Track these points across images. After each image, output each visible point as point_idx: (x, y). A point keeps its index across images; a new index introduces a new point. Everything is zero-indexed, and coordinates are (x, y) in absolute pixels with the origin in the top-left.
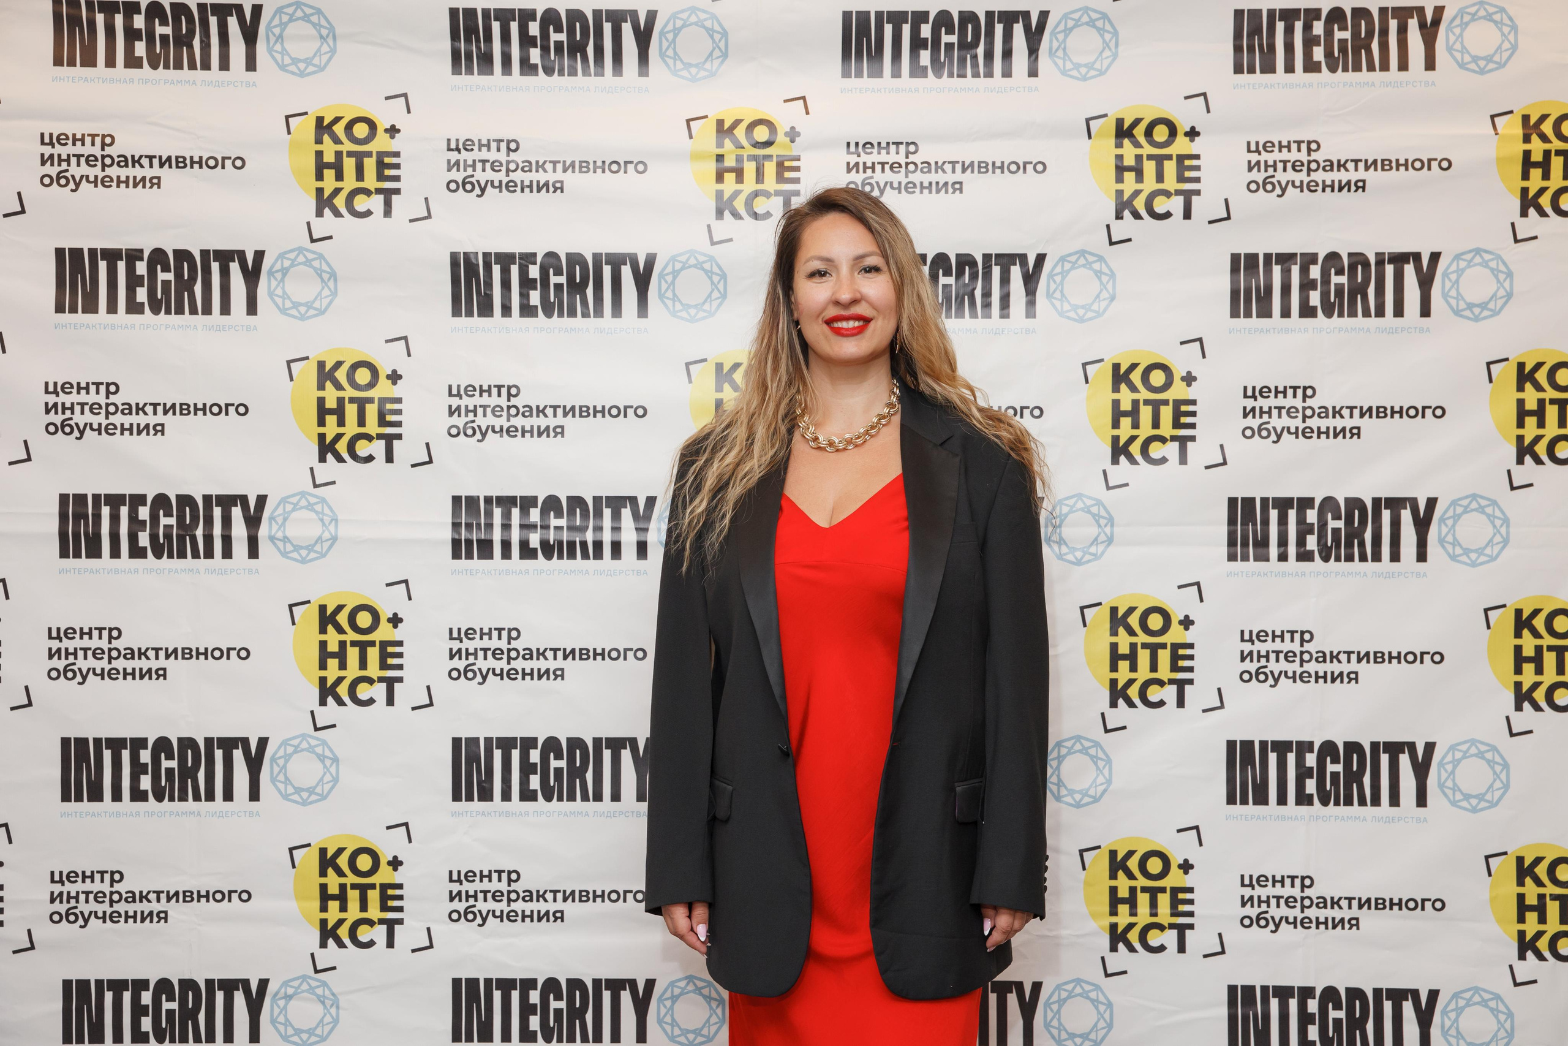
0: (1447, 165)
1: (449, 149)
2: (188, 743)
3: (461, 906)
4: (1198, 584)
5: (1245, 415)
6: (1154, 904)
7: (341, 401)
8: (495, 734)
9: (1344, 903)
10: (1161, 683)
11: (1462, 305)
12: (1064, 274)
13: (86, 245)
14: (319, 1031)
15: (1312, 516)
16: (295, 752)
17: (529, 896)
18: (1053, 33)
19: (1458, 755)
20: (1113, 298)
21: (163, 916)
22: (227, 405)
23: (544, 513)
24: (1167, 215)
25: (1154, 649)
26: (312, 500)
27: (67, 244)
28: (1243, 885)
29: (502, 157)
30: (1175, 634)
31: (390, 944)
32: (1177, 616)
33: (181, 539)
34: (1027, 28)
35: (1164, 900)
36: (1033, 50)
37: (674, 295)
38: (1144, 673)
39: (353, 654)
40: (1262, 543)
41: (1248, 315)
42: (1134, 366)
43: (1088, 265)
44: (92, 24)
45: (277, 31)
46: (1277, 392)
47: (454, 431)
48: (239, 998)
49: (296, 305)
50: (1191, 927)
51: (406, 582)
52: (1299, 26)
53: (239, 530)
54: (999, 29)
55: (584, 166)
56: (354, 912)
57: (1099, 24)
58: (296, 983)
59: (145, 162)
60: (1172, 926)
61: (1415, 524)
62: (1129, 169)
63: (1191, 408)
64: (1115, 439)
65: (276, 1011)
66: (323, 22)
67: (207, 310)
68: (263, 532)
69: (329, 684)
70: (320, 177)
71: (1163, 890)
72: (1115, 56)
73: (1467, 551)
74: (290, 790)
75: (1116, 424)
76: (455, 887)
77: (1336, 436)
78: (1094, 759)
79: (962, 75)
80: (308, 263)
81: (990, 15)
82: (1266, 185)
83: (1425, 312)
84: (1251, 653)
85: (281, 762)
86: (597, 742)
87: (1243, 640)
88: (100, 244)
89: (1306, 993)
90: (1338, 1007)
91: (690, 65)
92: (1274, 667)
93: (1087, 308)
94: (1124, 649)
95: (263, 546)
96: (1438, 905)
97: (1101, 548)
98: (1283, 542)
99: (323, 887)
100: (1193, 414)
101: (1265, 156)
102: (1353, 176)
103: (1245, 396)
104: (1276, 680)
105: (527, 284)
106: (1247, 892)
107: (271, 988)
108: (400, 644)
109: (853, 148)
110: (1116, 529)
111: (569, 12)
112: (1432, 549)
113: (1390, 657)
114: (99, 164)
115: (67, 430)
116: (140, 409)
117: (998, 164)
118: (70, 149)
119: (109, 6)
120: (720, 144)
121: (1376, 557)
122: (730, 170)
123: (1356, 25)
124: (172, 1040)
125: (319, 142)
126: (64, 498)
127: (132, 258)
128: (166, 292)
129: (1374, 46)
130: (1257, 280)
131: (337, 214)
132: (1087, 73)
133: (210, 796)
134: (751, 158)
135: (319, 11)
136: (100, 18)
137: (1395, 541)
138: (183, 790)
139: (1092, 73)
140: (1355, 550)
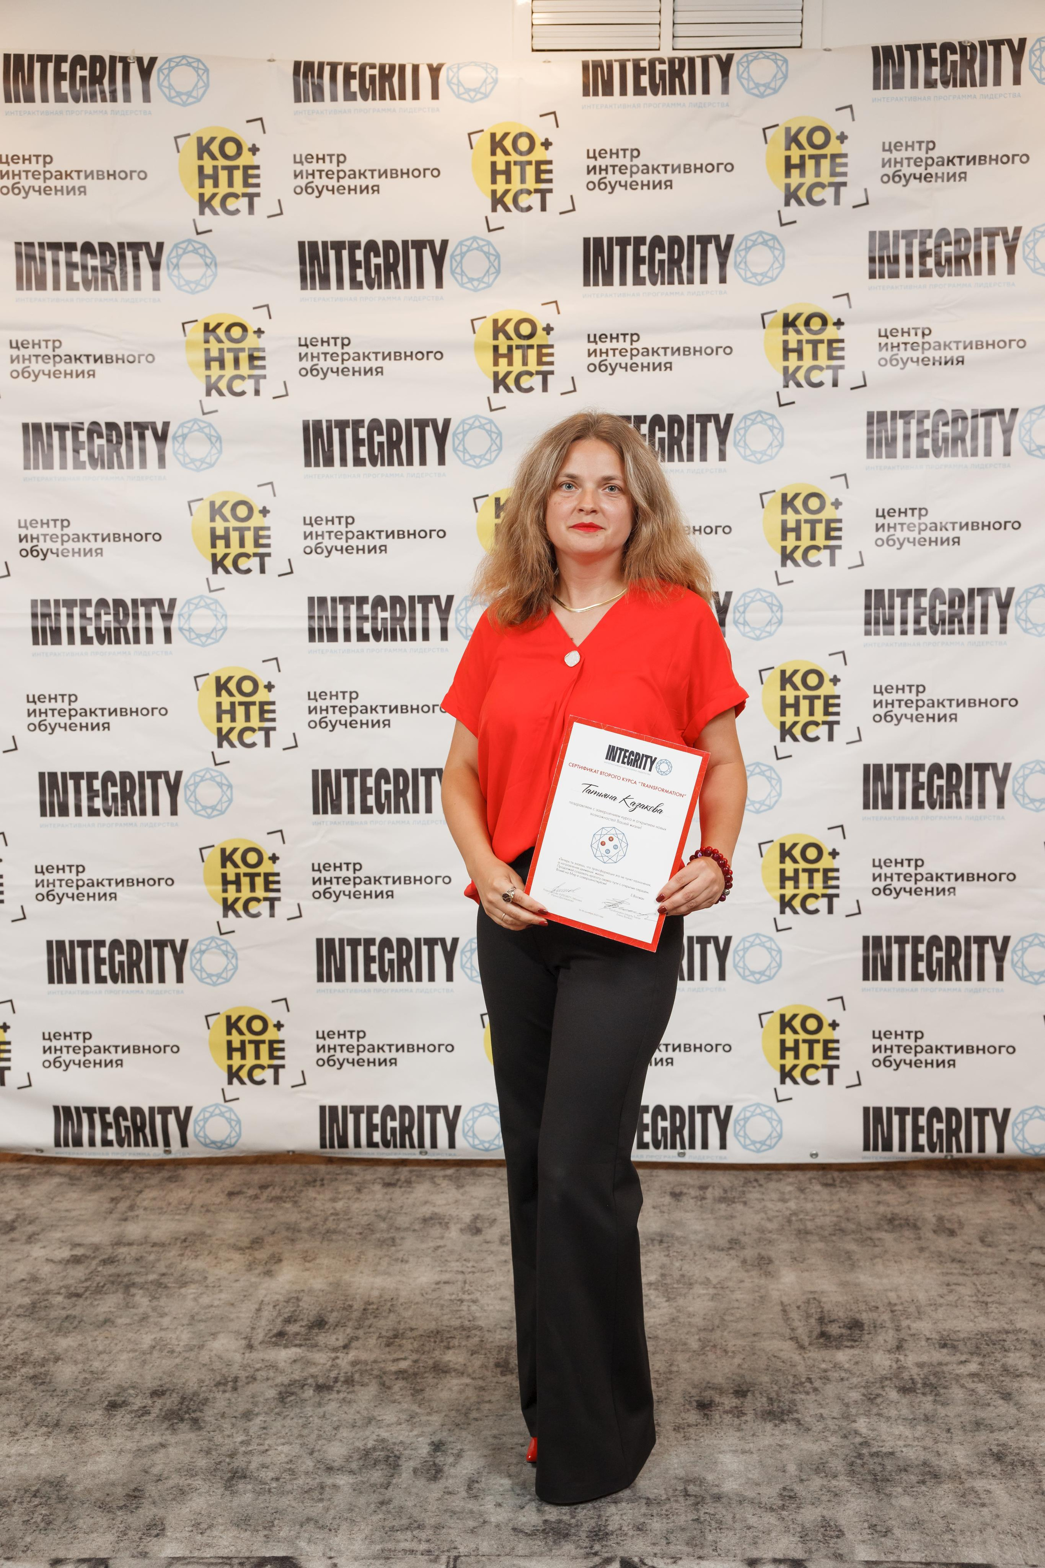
0: (1022, 344)
1: (300, 345)
2: (125, 775)
3: (321, 888)
4: (843, 652)
5: (877, 530)
6: (811, 880)
7: (227, 530)
8: (343, 766)
9: (945, 877)
10: (816, 724)
11: (1033, 447)
12: (746, 429)
13: (43, 420)
14: (224, 975)
15: (925, 602)
16: (202, 780)
17: (369, 880)
18: (737, 251)
19: (1027, 771)
20: (781, 445)
21: (113, 896)
22: (146, 534)
23: (374, 608)
24: (821, 384)
25: (812, 699)
26: (209, 601)
27: (31, 420)
28: (874, 866)
29: (338, 349)
30: (827, 689)
31: (272, 915)
32: (828, 676)
33: (117, 630)
34: (718, 247)
35: (818, 877)
36: (723, 265)
37: (465, 448)
38: (804, 717)
39: (240, 711)
40: (890, 622)
41: (879, 456)
42: (797, 495)
43: (764, 421)
44: (43, 259)
45: (175, 261)
46: (900, 512)
47: (308, 550)
48: (168, 952)
49: (193, 461)
50: (837, 896)
51: (276, 659)
52: (916, 242)
53: (158, 624)
54: (697, 248)
55: (398, 356)
56: (246, 893)
57: (771, 243)
58: (207, 942)
59: (84, 359)
60: (824, 896)
61: (999, 607)
62: (793, 351)
63: (838, 525)
64: (784, 548)
65: (194, 961)
66: (208, 254)
67: (130, 465)
68: (174, 624)
69: (224, 732)
70: (208, 367)
71: (817, 870)
72: (782, 266)
73: (1035, 626)
74: (199, 807)
75: (784, 538)
76: (317, 875)
77: (942, 543)
78: (769, 779)
79: (671, 282)
80: (201, 430)
81: (690, 238)
82: (892, 361)
83: (1007, 453)
84: (881, 702)
85: (192, 788)
86: (415, 772)
87: (875, 692)
88: (54, 420)
89: (918, 940)
90: (939, 949)
92: (897, 711)
93: (763, 453)
94: (790, 700)
95: (175, 635)
96: (1011, 877)
97: (774, 628)
98: (904, 622)
99: (224, 876)
100: (840, 529)
101: (891, 339)
102: (954, 353)
103: (877, 516)
104: (899, 721)
105: (358, 442)
106: (877, 871)
107: (190, 946)
108: (273, 703)
109: (592, 339)
110: (785, 614)
111: (385, 242)
112: (1011, 624)
113: (980, 703)
114: (51, 361)
115: (35, 553)
116: (85, 538)
117: (698, 349)
118: (30, 351)
119: (55, 246)
120: (496, 337)
121: (971, 631)
122: (503, 356)
123: (958, 242)
124: (123, 981)
125: (207, 341)
126: (34, 603)
127: (76, 429)
128: (101, 453)
129: (971, 257)
130: (886, 431)
131: (221, 394)
132: (762, 279)
133: (143, 812)
134: (518, 347)
135: (204, 246)
136: (49, 255)
137: (984, 619)
138: (124, 808)
139: (766, 280)
140: (956, 627)
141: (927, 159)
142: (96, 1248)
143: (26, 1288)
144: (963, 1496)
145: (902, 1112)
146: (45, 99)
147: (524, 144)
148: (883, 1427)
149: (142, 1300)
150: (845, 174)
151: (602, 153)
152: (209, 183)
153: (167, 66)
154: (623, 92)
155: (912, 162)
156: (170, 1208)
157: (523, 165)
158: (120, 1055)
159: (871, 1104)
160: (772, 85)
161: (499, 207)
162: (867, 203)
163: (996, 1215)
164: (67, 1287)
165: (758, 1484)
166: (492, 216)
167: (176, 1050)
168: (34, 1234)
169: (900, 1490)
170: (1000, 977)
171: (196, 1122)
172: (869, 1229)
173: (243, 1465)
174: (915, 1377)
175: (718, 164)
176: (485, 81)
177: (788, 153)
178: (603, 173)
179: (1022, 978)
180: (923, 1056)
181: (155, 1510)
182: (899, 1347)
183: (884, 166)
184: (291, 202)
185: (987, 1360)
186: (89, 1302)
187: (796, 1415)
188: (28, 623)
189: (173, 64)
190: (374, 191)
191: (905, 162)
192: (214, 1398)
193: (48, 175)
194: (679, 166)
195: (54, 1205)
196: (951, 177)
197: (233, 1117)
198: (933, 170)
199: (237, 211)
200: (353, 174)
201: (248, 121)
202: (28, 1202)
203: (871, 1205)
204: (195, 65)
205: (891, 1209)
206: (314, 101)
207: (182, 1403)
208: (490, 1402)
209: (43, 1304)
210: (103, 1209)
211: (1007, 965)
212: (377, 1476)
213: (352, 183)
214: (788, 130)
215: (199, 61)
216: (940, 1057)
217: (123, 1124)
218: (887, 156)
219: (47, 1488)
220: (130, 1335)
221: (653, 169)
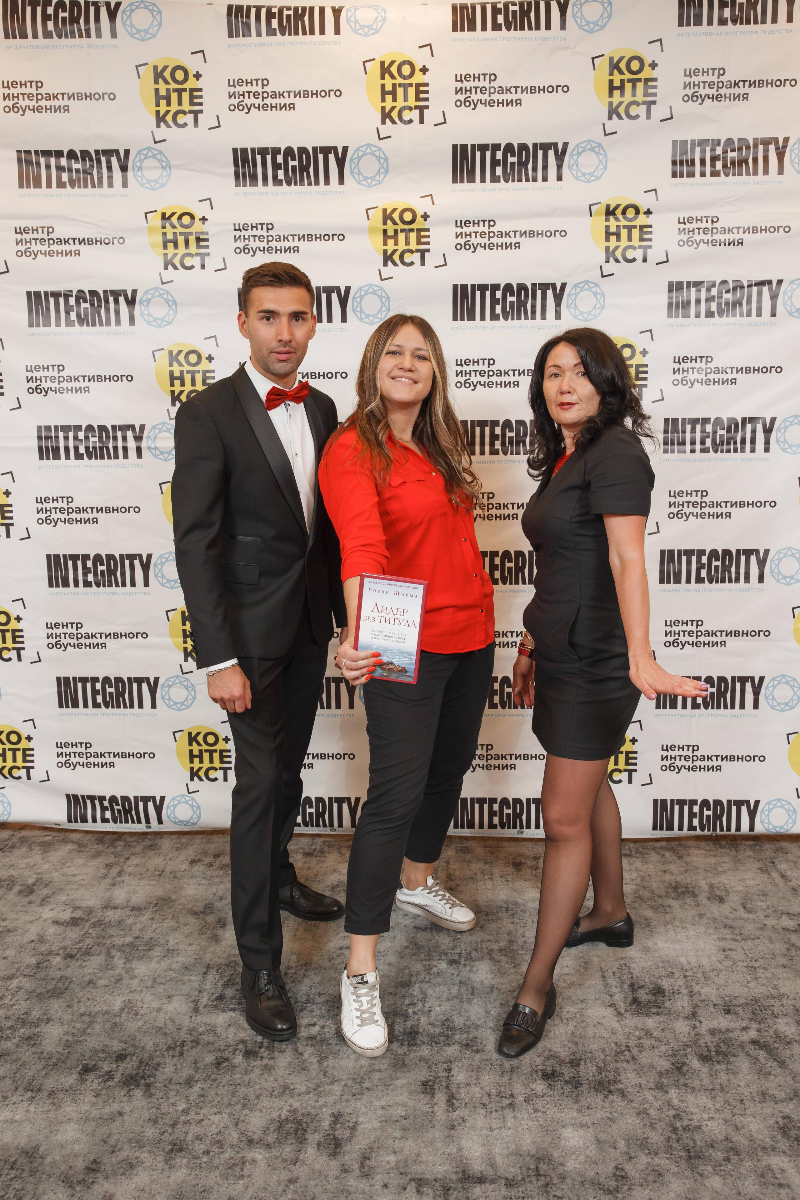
0: (788, 230)
1: (235, 230)
2: (110, 557)
5: (674, 373)
7: (182, 372)
9: (718, 634)
11: (794, 310)
12: (576, 294)
13: (42, 289)
14: (186, 703)
15: (709, 428)
16: (166, 561)
18: (571, 155)
19: (781, 555)
20: (603, 308)
21: (104, 646)
22: (122, 376)
24: (634, 260)
26: (169, 427)
27: (33, 289)
28: (666, 625)
29: (264, 233)
33: (101, 449)
34: (556, 152)
36: (560, 167)
37: (361, 309)
40: (682, 443)
41: (677, 316)
43: (589, 289)
44: (38, 164)
45: (138, 164)
46: (692, 359)
48: (145, 686)
49: (155, 320)
52: (708, 149)
53: (131, 444)
54: (540, 153)
55: (310, 237)
57: (597, 150)
58: (173, 679)
59: (71, 241)
61: (764, 432)
62: (613, 234)
63: (645, 369)
65: (164, 693)
66: (164, 159)
67: (108, 323)
68: (144, 444)
70: (165, 247)
72: (605, 168)
73: (791, 446)
74: (165, 581)
77: (723, 383)
79: (520, 180)
80: (161, 296)
81: (535, 145)
82: (688, 242)
84: (674, 503)
85: (159, 566)
87: (670, 496)
88: (50, 288)
90: (713, 686)
91: (368, 178)
92: (686, 510)
95: (144, 452)
96: (767, 633)
98: (693, 443)
99: (184, 631)
101: (688, 225)
102: (736, 236)
103: (675, 362)
104: (687, 517)
106: (668, 629)
107: (161, 682)
109: (459, 224)
112: (772, 445)
113: (748, 504)
114: (47, 243)
115: (39, 391)
116: (76, 379)
117: (540, 232)
118: (30, 236)
119: (47, 154)
120: (385, 223)
121: (743, 450)
122: (391, 237)
123: (740, 149)
124: (113, 707)
125: (164, 227)
126: (39, 428)
127: (67, 295)
128: (86, 314)
129: (750, 161)
130: (683, 297)
131: (175, 268)
132: (589, 178)
133: (124, 585)
134: (402, 231)
135: (161, 153)
136: (42, 160)
137: (753, 441)
138: (110, 581)
139: (593, 178)
140: (732, 446)
141: (718, 82)
142: (90, 911)
143: (34, 949)
144: (762, 1176)
145: (681, 803)
146: (35, 36)
147: (406, 70)
148: (690, 1098)
149: (119, 961)
150: (655, 95)
151: (467, 77)
152: (163, 102)
153: (129, 8)
154: (484, 28)
155: (707, 84)
156: (148, 874)
157: (406, 87)
158: (112, 759)
159: (659, 797)
160: (600, 23)
161: (388, 121)
162: (671, 118)
163: (751, 883)
164: (65, 948)
165: (595, 1163)
166: (381, 127)
167: (152, 755)
168: (48, 897)
169: (710, 1168)
170: (756, 706)
171: (168, 807)
172: (660, 897)
173: (182, 1136)
174: (709, 1044)
175: (557, 86)
176: (376, 19)
177: (611, 78)
178: (468, 93)
179: (772, 707)
180: (698, 763)
181: (106, 1185)
182: (694, 1014)
183: (685, 88)
184: (227, 117)
185: (762, 1026)
186: (79, 962)
187: (620, 1086)
188: (35, 443)
189: (133, 7)
190: (290, 108)
191: (702, 85)
192: (165, 1063)
193: (40, 97)
194: (527, 88)
195: (65, 870)
196: (736, 97)
197: (195, 804)
198: (722, 91)
199: (185, 125)
200: (274, 95)
201: (193, 53)
202: (46, 866)
203: (659, 874)
204: (151, 8)
205: (674, 877)
206: (243, 36)
207: (139, 1068)
208: (379, 1070)
209: (44, 964)
210: (100, 874)
211: (761, 697)
212: (287, 1151)
213: (274, 102)
214: (611, 59)
215: (154, 4)
216: (710, 763)
217: (116, 807)
218: (688, 80)
219: (23, 1160)
220: (106, 996)
221: (507, 90)
